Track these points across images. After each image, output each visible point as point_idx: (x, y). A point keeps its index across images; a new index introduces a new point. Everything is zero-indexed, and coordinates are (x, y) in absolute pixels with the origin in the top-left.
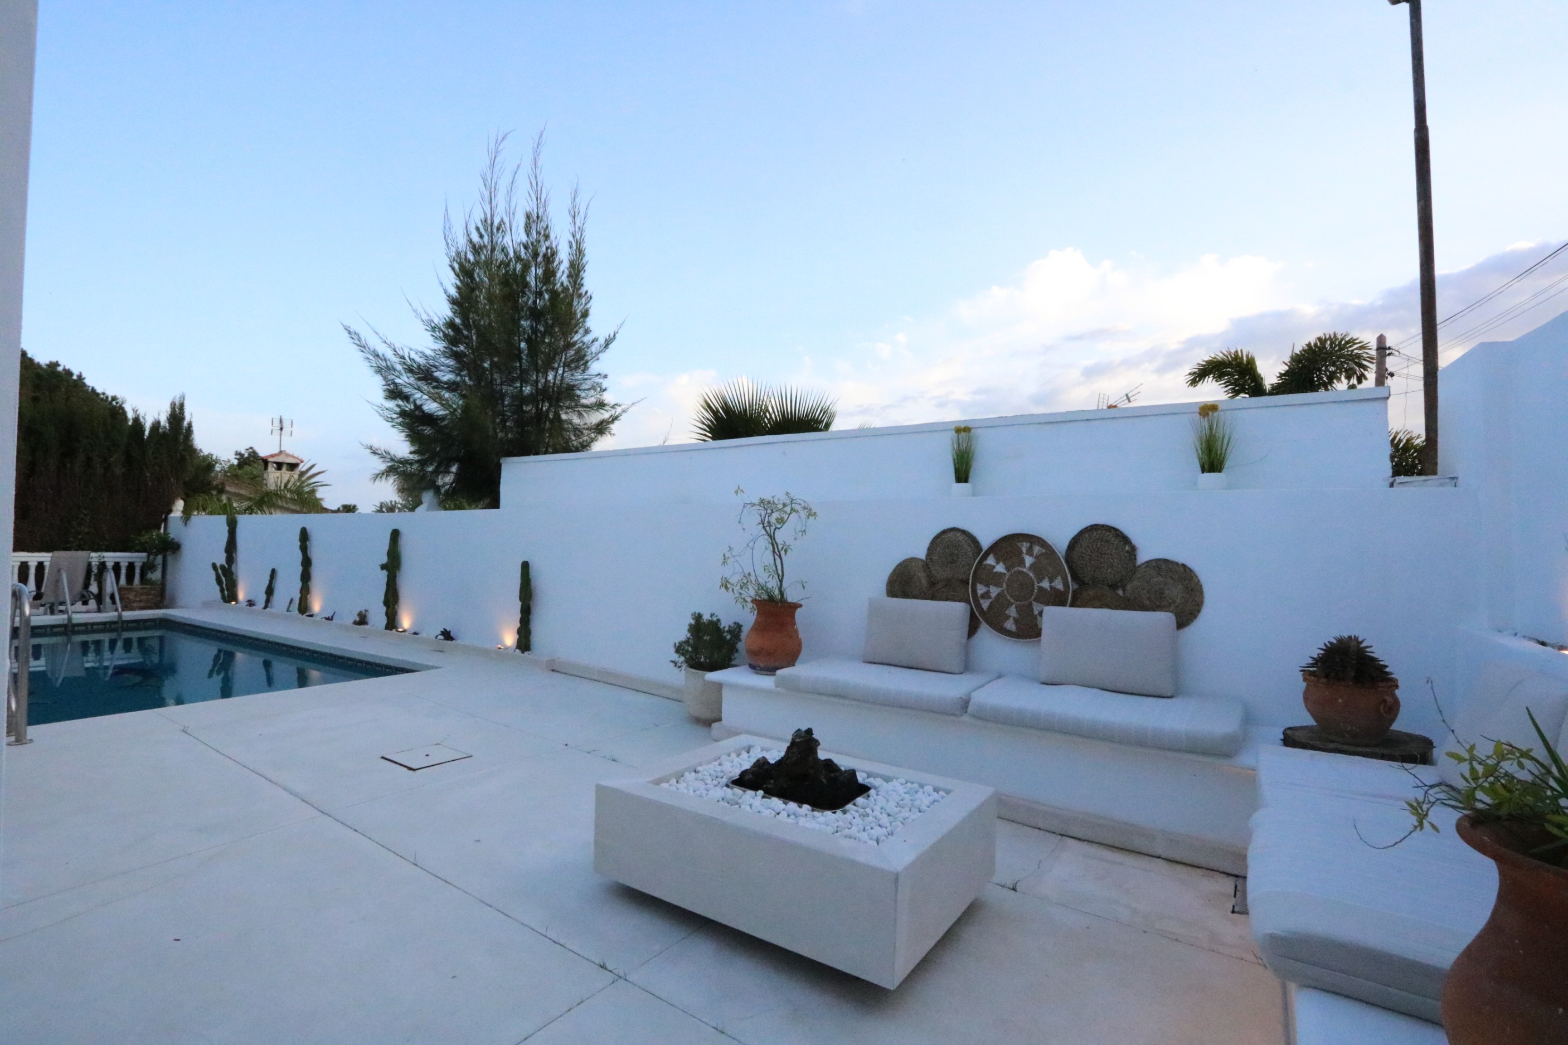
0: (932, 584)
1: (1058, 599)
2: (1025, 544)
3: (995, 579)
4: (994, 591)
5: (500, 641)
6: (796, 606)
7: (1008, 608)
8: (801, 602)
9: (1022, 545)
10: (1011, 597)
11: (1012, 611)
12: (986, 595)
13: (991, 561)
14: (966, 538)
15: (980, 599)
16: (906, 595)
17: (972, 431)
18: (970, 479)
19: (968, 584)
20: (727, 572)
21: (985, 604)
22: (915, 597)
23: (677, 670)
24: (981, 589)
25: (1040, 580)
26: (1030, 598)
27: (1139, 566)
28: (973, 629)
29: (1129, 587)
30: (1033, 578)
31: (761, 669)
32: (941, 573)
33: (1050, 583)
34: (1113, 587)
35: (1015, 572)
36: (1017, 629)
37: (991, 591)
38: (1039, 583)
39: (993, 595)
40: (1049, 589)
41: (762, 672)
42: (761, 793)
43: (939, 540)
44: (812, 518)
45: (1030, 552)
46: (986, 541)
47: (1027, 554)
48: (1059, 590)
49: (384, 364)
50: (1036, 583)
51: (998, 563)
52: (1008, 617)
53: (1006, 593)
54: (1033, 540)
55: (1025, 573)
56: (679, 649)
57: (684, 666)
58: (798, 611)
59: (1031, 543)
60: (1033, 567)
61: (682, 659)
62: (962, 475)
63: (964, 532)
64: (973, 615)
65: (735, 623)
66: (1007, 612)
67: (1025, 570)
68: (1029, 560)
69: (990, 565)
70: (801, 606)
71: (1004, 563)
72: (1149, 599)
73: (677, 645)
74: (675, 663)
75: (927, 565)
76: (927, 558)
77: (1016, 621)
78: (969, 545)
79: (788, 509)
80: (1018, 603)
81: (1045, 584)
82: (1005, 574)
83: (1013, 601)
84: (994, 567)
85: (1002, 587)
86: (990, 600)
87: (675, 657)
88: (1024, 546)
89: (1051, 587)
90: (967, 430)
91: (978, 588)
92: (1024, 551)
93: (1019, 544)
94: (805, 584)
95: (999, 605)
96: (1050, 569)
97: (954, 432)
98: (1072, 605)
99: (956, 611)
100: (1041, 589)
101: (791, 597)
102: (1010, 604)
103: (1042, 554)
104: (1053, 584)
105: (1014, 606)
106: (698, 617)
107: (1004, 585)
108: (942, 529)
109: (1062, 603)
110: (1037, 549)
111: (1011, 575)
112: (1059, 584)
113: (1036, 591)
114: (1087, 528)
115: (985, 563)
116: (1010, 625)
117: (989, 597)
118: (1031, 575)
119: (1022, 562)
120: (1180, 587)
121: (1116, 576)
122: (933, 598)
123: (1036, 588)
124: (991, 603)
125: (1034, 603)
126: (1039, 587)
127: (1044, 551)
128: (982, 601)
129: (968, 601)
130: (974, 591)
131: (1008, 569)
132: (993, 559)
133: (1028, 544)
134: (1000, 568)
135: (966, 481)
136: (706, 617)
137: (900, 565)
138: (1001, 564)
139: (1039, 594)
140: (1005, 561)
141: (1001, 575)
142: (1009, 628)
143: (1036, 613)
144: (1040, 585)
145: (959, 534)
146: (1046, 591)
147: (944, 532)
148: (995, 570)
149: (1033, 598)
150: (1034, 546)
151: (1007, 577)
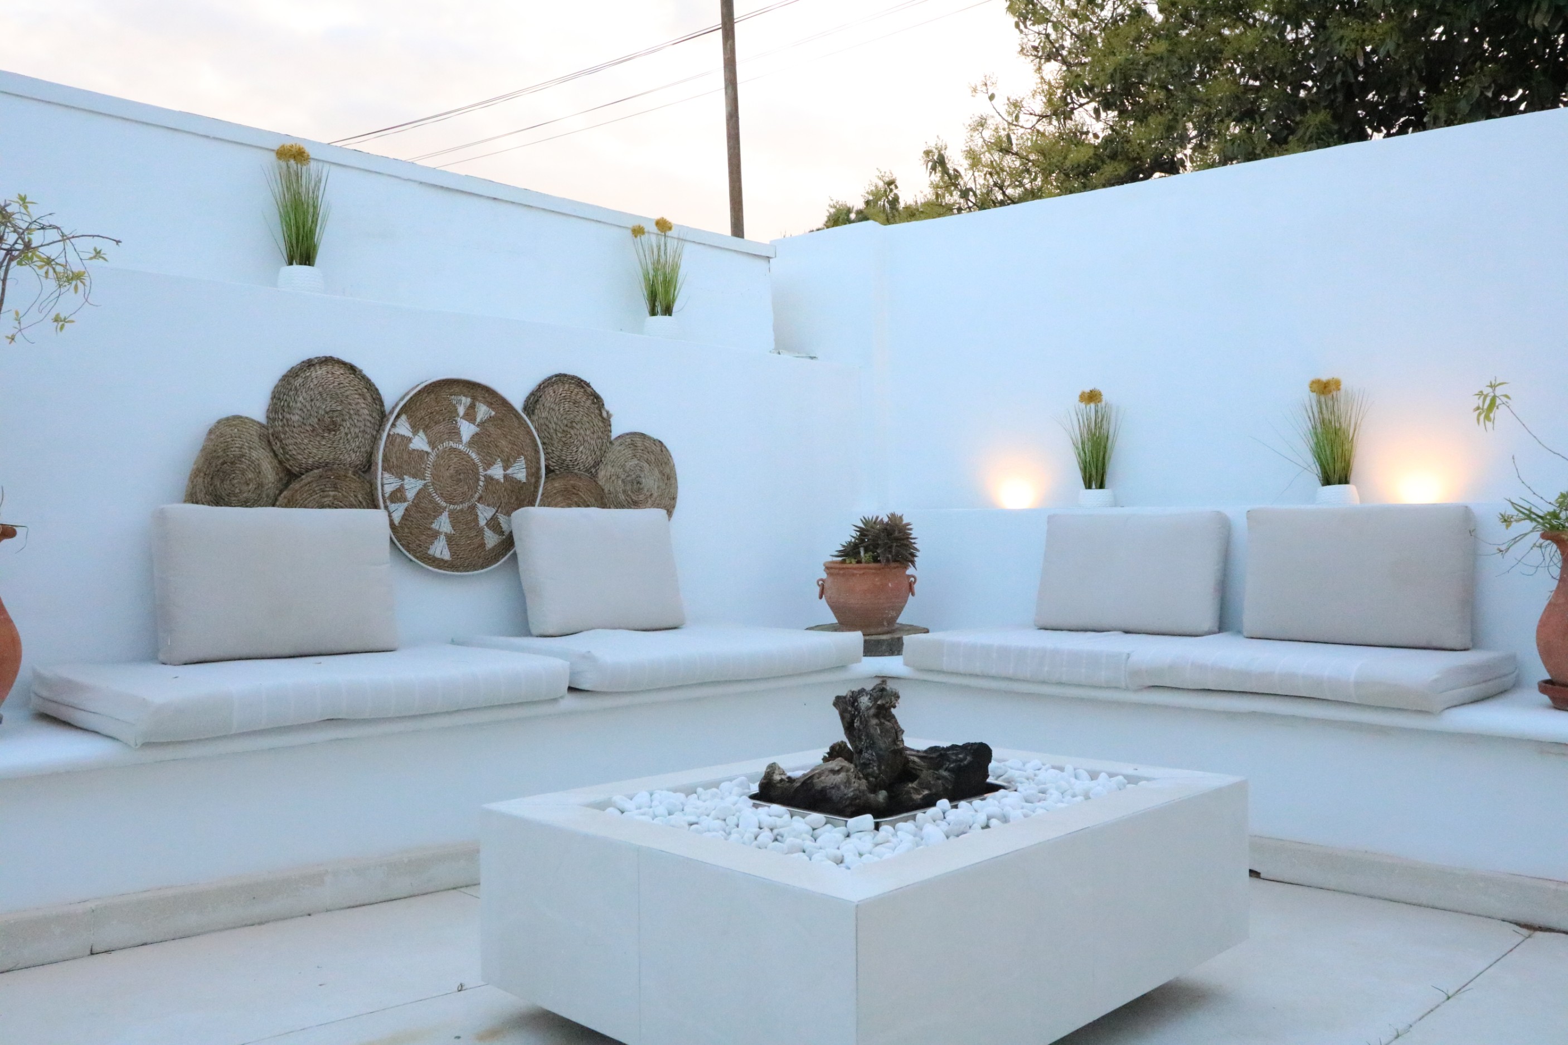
0: (289, 475)
1: (521, 495)
2: (464, 399)
3: (413, 463)
4: (412, 486)
7: (435, 517)
9: (459, 401)
10: (441, 495)
11: (444, 524)
12: (399, 495)
13: (402, 427)
14: (353, 379)
15: (389, 503)
16: (218, 500)
18: (317, 257)
19: (371, 472)
21: (398, 512)
24: (390, 484)
25: (489, 465)
26: (472, 496)
27: (614, 443)
30: (476, 461)
32: (305, 449)
33: (504, 470)
34: (591, 474)
35: (445, 451)
36: (452, 556)
37: (406, 487)
38: (485, 470)
39: (410, 495)
40: (502, 481)
43: (294, 381)
45: (470, 415)
47: (465, 416)
48: (521, 481)
50: (481, 470)
51: (415, 432)
52: (436, 535)
53: (431, 489)
54: (478, 391)
55: (461, 452)
59: (474, 398)
60: (475, 441)
62: (300, 249)
63: (352, 369)
66: (433, 526)
67: (461, 447)
68: (467, 430)
69: (403, 437)
71: (426, 433)
72: (624, 492)
75: (268, 431)
76: (269, 418)
77: (449, 539)
78: (356, 394)
80: (452, 507)
81: (497, 472)
82: (428, 453)
83: (444, 504)
84: (410, 440)
85: (424, 477)
86: (406, 504)
88: (462, 404)
89: (505, 476)
90: (298, 156)
91: (388, 481)
92: (461, 410)
93: (454, 399)
95: (422, 510)
96: (503, 443)
100: (489, 479)
102: (438, 511)
103: (492, 417)
104: (507, 471)
105: (446, 514)
107: (428, 474)
108: (305, 358)
109: (525, 503)
110: (483, 411)
111: (437, 456)
112: (520, 472)
113: (481, 483)
114: (550, 378)
115: (390, 430)
116: (440, 549)
117: (405, 500)
118: (474, 456)
119: (455, 433)
120: (656, 472)
121: (590, 458)
123: (482, 478)
124: (406, 510)
125: (479, 505)
126: (485, 476)
127: (493, 413)
128: (392, 507)
131: (432, 444)
132: (408, 426)
133: (469, 400)
134: (420, 443)
135: (310, 261)
138: (421, 433)
139: (486, 487)
140: (426, 429)
141: (422, 454)
142: (438, 555)
143: (482, 523)
144: (489, 472)
145: (339, 371)
146: (498, 481)
147: (309, 364)
148: (412, 446)
149: (477, 495)
150: (477, 404)
151: (432, 458)
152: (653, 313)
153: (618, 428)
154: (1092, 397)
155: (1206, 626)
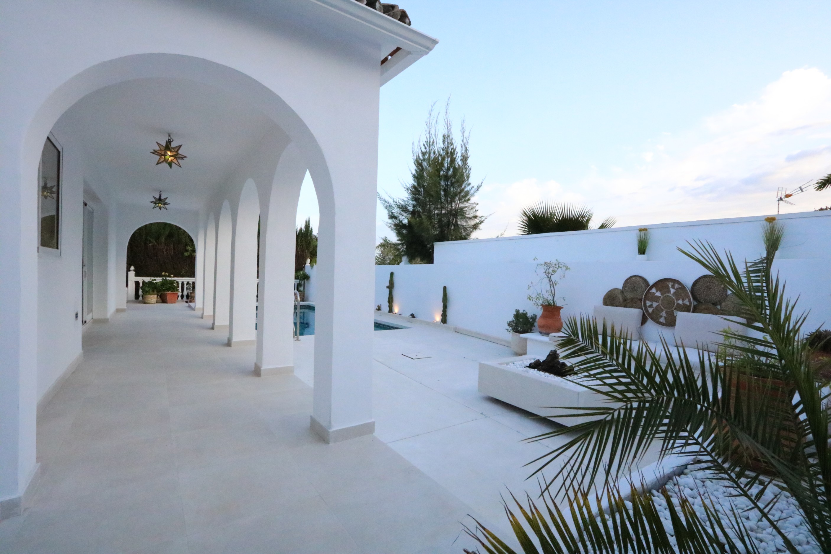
0: (625, 300)
1: (686, 309)
2: (670, 283)
3: (656, 299)
4: (655, 304)
5: (434, 319)
6: (560, 308)
7: (661, 312)
8: (562, 306)
9: (669, 284)
10: (664, 307)
11: (664, 314)
12: (651, 306)
13: (654, 290)
14: (642, 280)
15: (648, 308)
16: (612, 305)
17: (648, 230)
18: (646, 252)
19: (642, 301)
20: (530, 292)
21: (650, 310)
22: (617, 306)
23: (508, 333)
24: (648, 303)
25: (678, 300)
26: (673, 307)
27: (729, 295)
28: (644, 321)
29: (723, 304)
30: (674, 299)
31: (544, 333)
32: (629, 295)
33: (683, 301)
34: (715, 304)
35: (665, 296)
36: (666, 322)
37: (653, 304)
38: (677, 301)
39: (655, 306)
40: (682, 304)
41: (544, 335)
42: (536, 370)
43: (628, 281)
44: (568, 270)
45: (673, 287)
46: (651, 283)
47: (671, 288)
48: (687, 305)
49: (388, 205)
50: (675, 301)
51: (657, 292)
52: (662, 316)
53: (661, 305)
54: (674, 281)
55: (670, 296)
56: (509, 324)
57: (512, 331)
58: (562, 310)
60: (675, 294)
61: (511, 328)
62: (642, 251)
63: (641, 277)
64: (644, 314)
65: (534, 314)
66: (661, 314)
67: (670, 295)
68: (672, 291)
69: (653, 292)
70: (562, 308)
71: (660, 292)
73: (509, 322)
74: (507, 330)
75: (622, 292)
76: (623, 289)
77: (665, 318)
78: (643, 283)
79: (557, 266)
80: (666, 310)
81: (680, 302)
82: (660, 297)
83: (664, 309)
84: (655, 293)
85: (659, 302)
86: (653, 308)
87: (508, 327)
88: (670, 284)
89: (683, 303)
90: (645, 230)
91: (647, 303)
92: (670, 286)
93: (668, 283)
94: (565, 299)
95: (657, 310)
96: (683, 295)
97: (638, 231)
98: (693, 312)
99: (635, 313)
100: (678, 304)
101: (558, 304)
102: (662, 310)
103: (679, 288)
105: (664, 311)
106: (518, 311)
107: (660, 301)
108: (630, 276)
109: (688, 311)
110: (677, 286)
111: (663, 297)
112: (687, 302)
113: (675, 305)
114: (701, 277)
115: (651, 291)
116: (662, 320)
117: (653, 307)
118: (673, 297)
119: (669, 292)
121: (717, 299)
122: (625, 306)
124: (653, 310)
125: (674, 310)
126: (677, 303)
128: (649, 309)
129: (642, 309)
130: (645, 304)
131: (662, 294)
132: (655, 290)
133: (672, 283)
134: (658, 294)
135: (644, 253)
136: (521, 311)
137: (610, 291)
138: (659, 292)
139: (677, 306)
140: (660, 291)
141: (659, 297)
142: (663, 322)
143: (675, 315)
145: (639, 278)
146: (681, 305)
147: (631, 277)
148: (656, 295)
149: (674, 308)
150: (675, 284)
151: (661, 298)
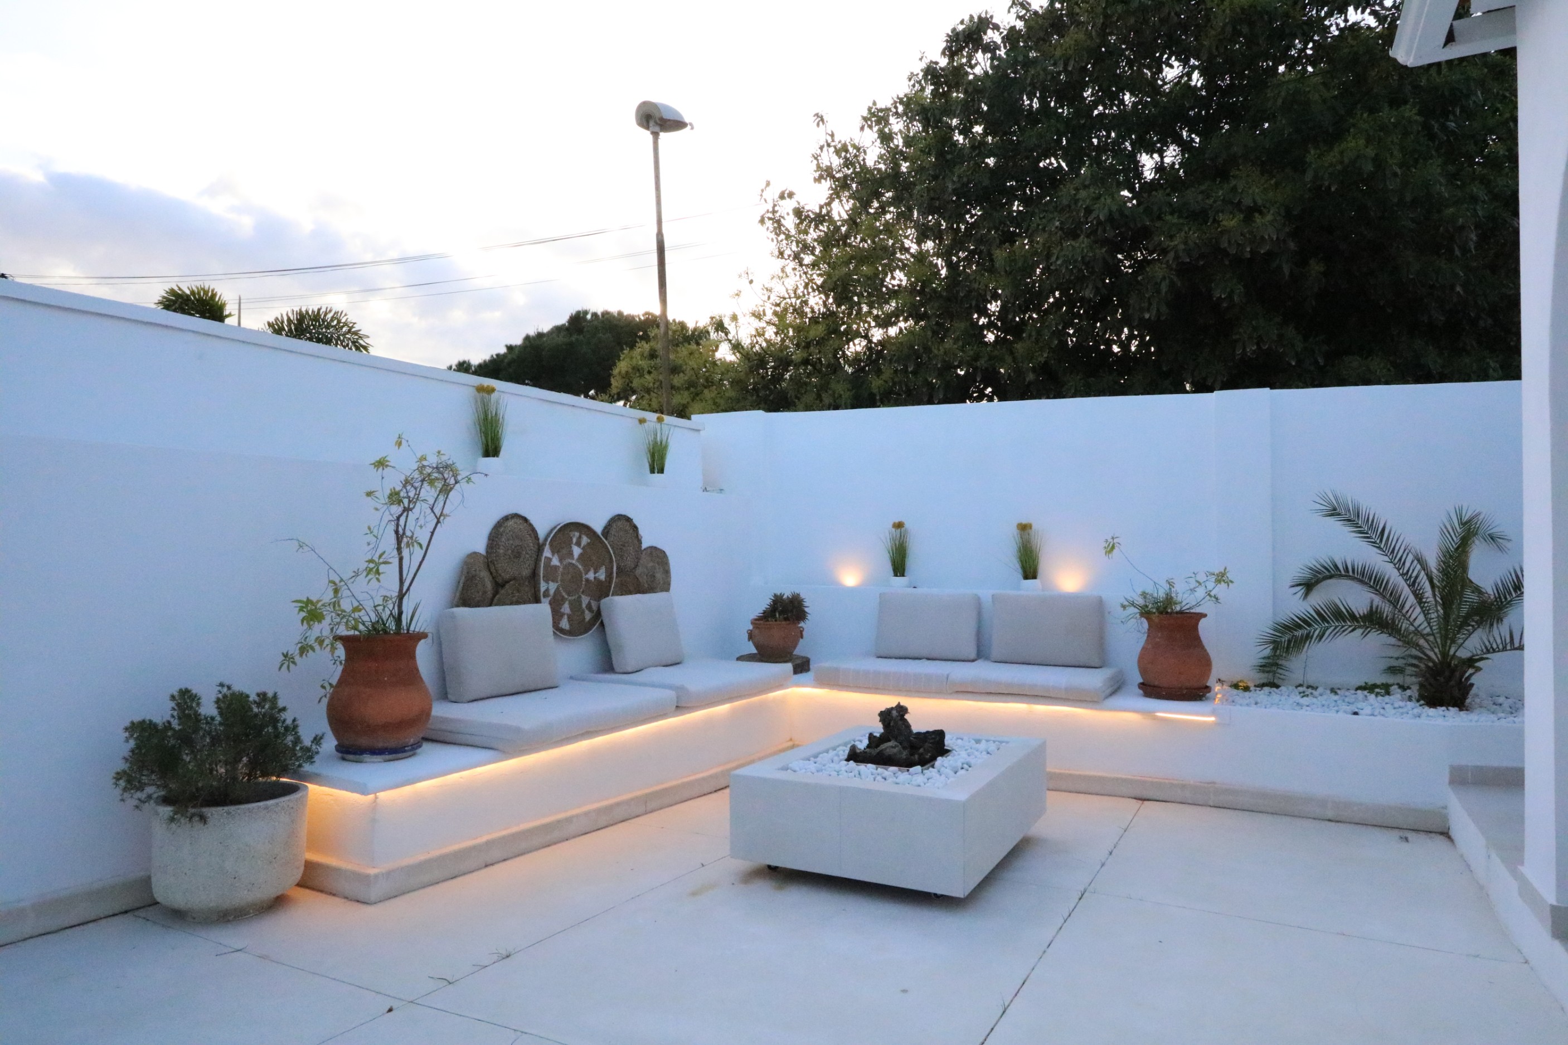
0: (499, 585)
2: (576, 534)
3: (551, 573)
4: (553, 587)
7: (563, 605)
9: (573, 535)
10: (566, 591)
11: (567, 608)
12: (547, 593)
13: (548, 553)
14: (525, 527)
24: (543, 586)
25: (587, 572)
26: (579, 591)
27: (643, 554)
29: (638, 573)
30: (581, 570)
33: (594, 574)
35: (567, 565)
36: (570, 627)
37: (551, 588)
38: (585, 575)
39: (552, 592)
40: (594, 581)
43: (498, 530)
45: (578, 544)
47: (575, 544)
48: (601, 581)
50: (583, 575)
51: (553, 555)
52: (563, 615)
54: (581, 528)
55: (573, 564)
59: (581, 533)
60: (581, 556)
62: (491, 447)
63: (526, 519)
66: (562, 610)
67: (574, 562)
68: (577, 551)
69: (550, 559)
72: (648, 583)
75: (487, 562)
76: (487, 554)
77: (570, 619)
80: (570, 598)
81: (591, 576)
82: (559, 567)
83: (566, 596)
85: (558, 582)
86: (549, 598)
88: (575, 537)
89: (595, 578)
92: (574, 540)
93: (571, 534)
95: (556, 603)
96: (594, 558)
100: (587, 580)
102: (563, 601)
103: (587, 544)
104: (597, 575)
105: (567, 602)
107: (559, 579)
108: (503, 515)
109: (607, 593)
110: (585, 540)
111: (563, 568)
112: (602, 575)
113: (584, 583)
114: (614, 517)
116: (566, 624)
118: (580, 567)
119: (571, 554)
120: (662, 569)
121: (632, 563)
123: (584, 580)
124: (552, 602)
125: (583, 596)
126: (585, 578)
127: (589, 541)
131: (561, 561)
133: (578, 534)
134: (555, 561)
135: (496, 455)
138: (556, 555)
139: (586, 585)
140: (558, 552)
141: (557, 568)
142: (563, 627)
143: (584, 606)
144: (587, 576)
145: (519, 522)
146: (591, 582)
147: (505, 518)
148: (552, 563)
149: (581, 590)
150: (582, 536)
151: (561, 570)
152: (652, 471)
153: (645, 545)
154: (899, 525)
155: (973, 656)
